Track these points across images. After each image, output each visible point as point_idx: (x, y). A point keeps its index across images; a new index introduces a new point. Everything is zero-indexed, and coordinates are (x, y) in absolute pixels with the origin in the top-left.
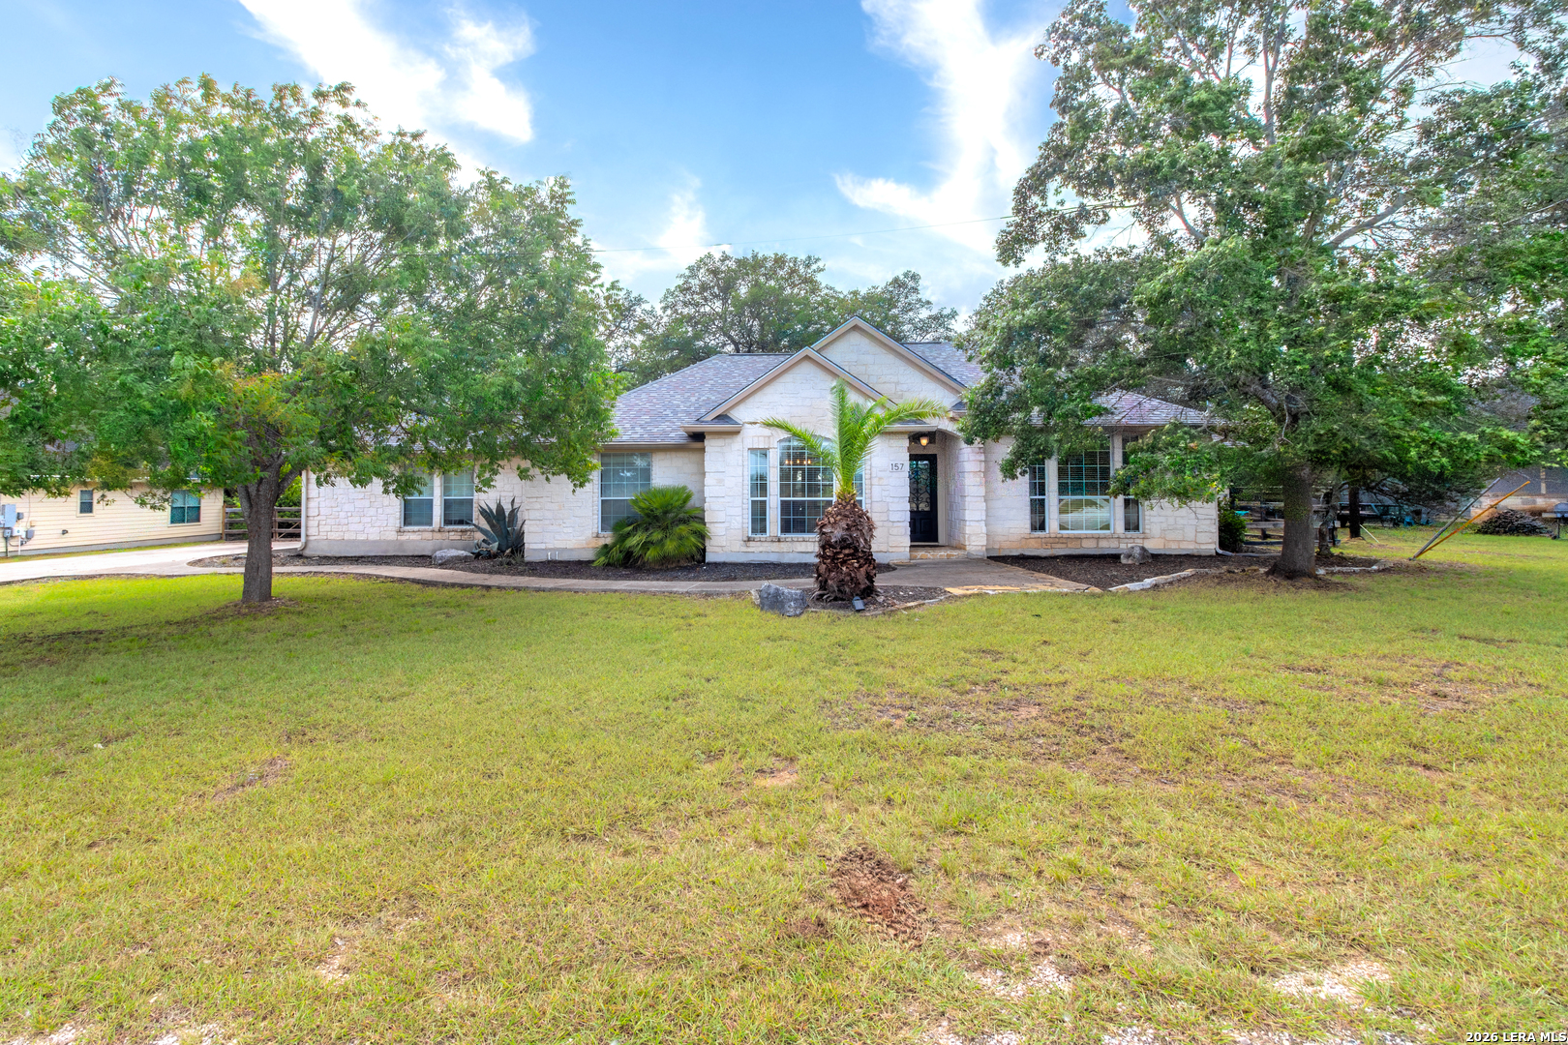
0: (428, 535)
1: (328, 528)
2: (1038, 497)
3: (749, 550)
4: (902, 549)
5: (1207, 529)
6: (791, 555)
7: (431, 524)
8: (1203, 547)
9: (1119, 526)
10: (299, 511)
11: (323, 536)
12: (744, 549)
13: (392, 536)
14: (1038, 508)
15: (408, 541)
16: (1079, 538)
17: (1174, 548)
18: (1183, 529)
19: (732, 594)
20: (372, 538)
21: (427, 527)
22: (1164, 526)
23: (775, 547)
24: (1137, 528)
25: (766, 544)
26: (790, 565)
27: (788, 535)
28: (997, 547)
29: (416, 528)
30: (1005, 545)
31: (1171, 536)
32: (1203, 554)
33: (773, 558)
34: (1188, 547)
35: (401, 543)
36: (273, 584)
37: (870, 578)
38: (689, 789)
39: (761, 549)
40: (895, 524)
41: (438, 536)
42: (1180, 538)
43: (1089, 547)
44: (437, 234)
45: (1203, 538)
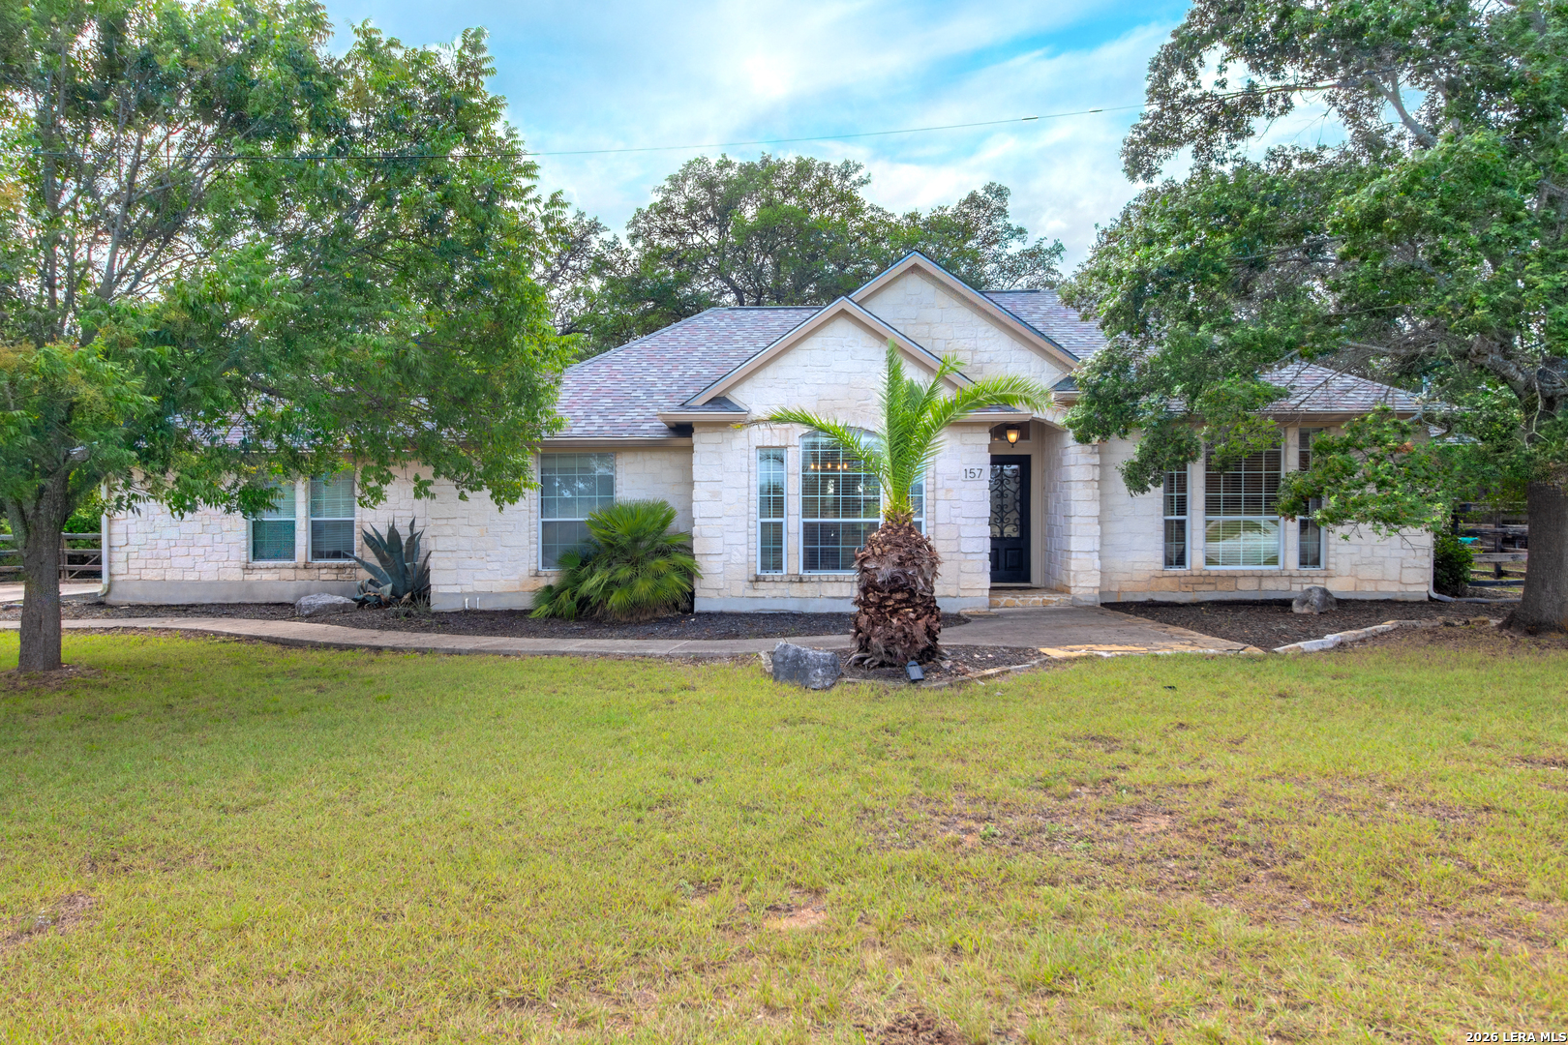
0: (289, 574)
1: (141, 564)
2: (1176, 517)
3: (757, 594)
4: (978, 593)
5: (1416, 562)
6: (818, 602)
7: (292, 557)
8: (1411, 589)
9: (1291, 560)
10: (99, 539)
11: (134, 575)
12: (750, 593)
13: (236, 575)
14: (1175, 533)
15: (260, 582)
16: (1234, 577)
17: (1369, 590)
18: (1382, 563)
19: (733, 657)
20: (205, 578)
21: (287, 562)
22: (1356, 558)
23: (796, 590)
24: (1317, 562)
25: (781, 586)
26: (816, 616)
27: (815, 574)
28: (1115, 589)
29: (271, 563)
30: (1126, 587)
31: (1365, 573)
32: (1410, 599)
33: (792, 606)
34: (1390, 589)
35: (250, 585)
36: (64, 645)
37: (931, 634)
38: (671, 933)
39: (775, 593)
40: (969, 557)
41: (303, 574)
42: (1378, 575)
43: (1247, 590)
44: (296, 129)
45: (1410, 576)
